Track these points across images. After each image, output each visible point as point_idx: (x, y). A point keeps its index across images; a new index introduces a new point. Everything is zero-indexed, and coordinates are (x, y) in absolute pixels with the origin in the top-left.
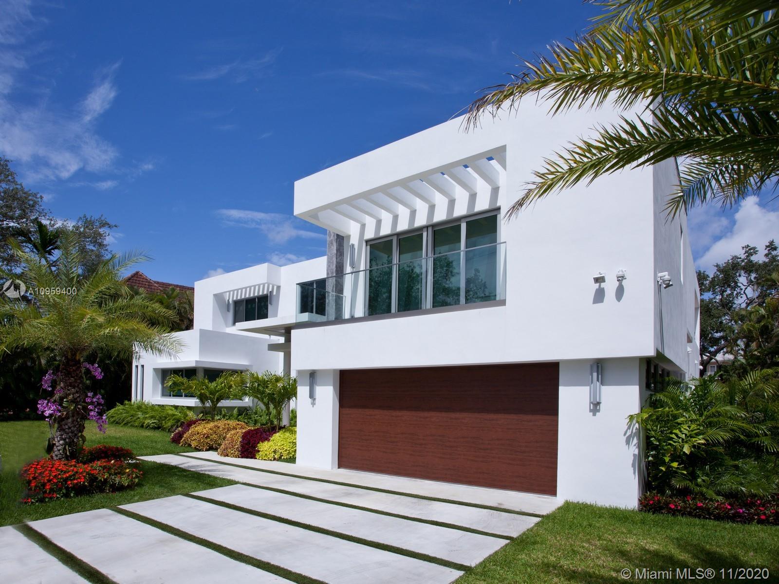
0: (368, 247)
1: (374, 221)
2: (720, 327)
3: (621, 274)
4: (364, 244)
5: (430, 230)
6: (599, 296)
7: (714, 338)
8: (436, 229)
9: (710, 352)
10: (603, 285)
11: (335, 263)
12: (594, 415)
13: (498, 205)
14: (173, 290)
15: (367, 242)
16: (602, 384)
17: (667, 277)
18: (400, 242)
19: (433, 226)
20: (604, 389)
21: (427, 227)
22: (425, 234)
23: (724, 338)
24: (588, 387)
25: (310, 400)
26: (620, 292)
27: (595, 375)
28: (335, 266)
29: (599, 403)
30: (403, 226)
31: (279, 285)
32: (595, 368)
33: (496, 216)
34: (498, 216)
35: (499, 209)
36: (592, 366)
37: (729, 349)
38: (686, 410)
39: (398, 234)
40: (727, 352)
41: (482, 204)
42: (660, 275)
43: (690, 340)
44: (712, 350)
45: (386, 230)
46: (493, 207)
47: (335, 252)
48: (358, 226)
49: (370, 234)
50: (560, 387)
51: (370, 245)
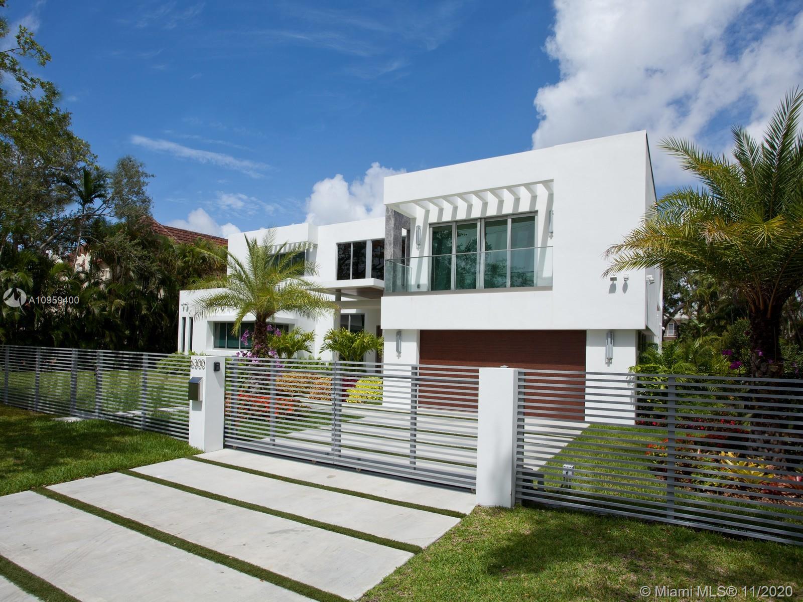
0: (431, 229)
1: (437, 209)
2: (678, 289)
3: (626, 276)
4: (428, 226)
5: (483, 221)
6: (613, 289)
7: (672, 299)
8: (487, 221)
9: (670, 313)
10: (615, 282)
11: (393, 235)
12: (609, 366)
13: (536, 209)
14: (200, 239)
15: (430, 224)
16: (614, 345)
17: (652, 279)
18: (458, 227)
19: (485, 218)
20: (615, 349)
21: (481, 219)
22: (479, 224)
23: (681, 300)
24: (605, 348)
25: (396, 353)
26: (625, 288)
27: (609, 339)
28: (392, 238)
29: (611, 358)
30: (461, 216)
31: (316, 243)
32: (610, 335)
33: (534, 217)
34: (536, 217)
35: (537, 212)
36: (607, 334)
37: (685, 311)
38: (661, 364)
39: (457, 222)
40: (684, 313)
41: (524, 207)
42: (648, 276)
43: (658, 309)
44: (672, 311)
45: (447, 217)
46: (533, 210)
47: (393, 226)
48: (423, 211)
49: (433, 219)
50: (587, 347)
51: (433, 228)
